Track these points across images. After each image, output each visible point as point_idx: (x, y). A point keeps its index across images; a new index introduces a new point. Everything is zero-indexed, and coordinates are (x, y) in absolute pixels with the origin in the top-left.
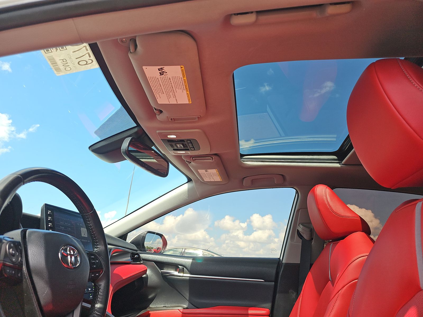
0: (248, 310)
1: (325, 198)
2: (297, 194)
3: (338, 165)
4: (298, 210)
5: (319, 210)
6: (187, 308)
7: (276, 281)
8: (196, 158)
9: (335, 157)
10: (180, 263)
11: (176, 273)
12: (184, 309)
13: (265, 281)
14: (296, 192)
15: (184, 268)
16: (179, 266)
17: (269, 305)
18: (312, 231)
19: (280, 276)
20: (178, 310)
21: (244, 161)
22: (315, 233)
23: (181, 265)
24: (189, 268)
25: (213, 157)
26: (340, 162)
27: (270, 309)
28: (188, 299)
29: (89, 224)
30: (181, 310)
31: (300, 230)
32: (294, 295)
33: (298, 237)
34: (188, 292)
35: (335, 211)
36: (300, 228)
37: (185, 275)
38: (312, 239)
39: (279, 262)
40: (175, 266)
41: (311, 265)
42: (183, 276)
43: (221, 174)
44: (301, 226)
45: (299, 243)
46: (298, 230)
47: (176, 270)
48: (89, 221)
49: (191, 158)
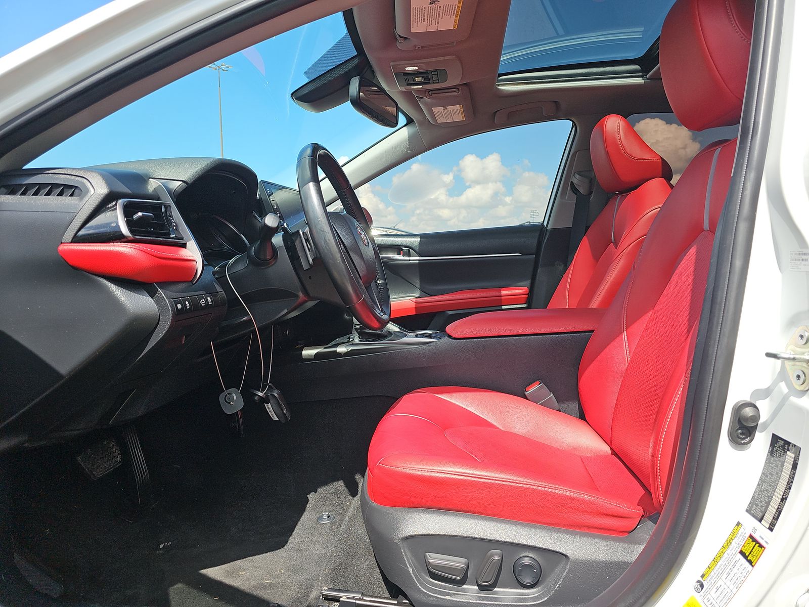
0: (500, 291)
1: (617, 135)
2: (574, 129)
3: (640, 81)
4: (575, 153)
5: (607, 153)
6: (419, 297)
7: (537, 254)
8: (433, 92)
9: (637, 67)
10: (404, 244)
11: (400, 257)
12: (417, 298)
13: (522, 255)
14: (573, 125)
15: (411, 250)
16: (403, 248)
17: (528, 283)
18: (592, 181)
19: (543, 247)
20: (409, 300)
21: (499, 85)
22: (596, 183)
23: (405, 247)
24: (417, 249)
25: (460, 88)
26: (644, 75)
27: (529, 286)
28: (419, 287)
29: (347, 201)
30: (414, 300)
31: (575, 181)
32: (561, 268)
33: (571, 192)
34: (418, 279)
35: (628, 152)
36: (576, 179)
37: (411, 258)
38: (591, 193)
39: (542, 229)
40: (398, 249)
41: (587, 228)
42: (410, 260)
43: (466, 111)
44: (577, 176)
45: (572, 199)
46: (572, 182)
47: (399, 254)
48: (347, 198)
49: (427, 93)
